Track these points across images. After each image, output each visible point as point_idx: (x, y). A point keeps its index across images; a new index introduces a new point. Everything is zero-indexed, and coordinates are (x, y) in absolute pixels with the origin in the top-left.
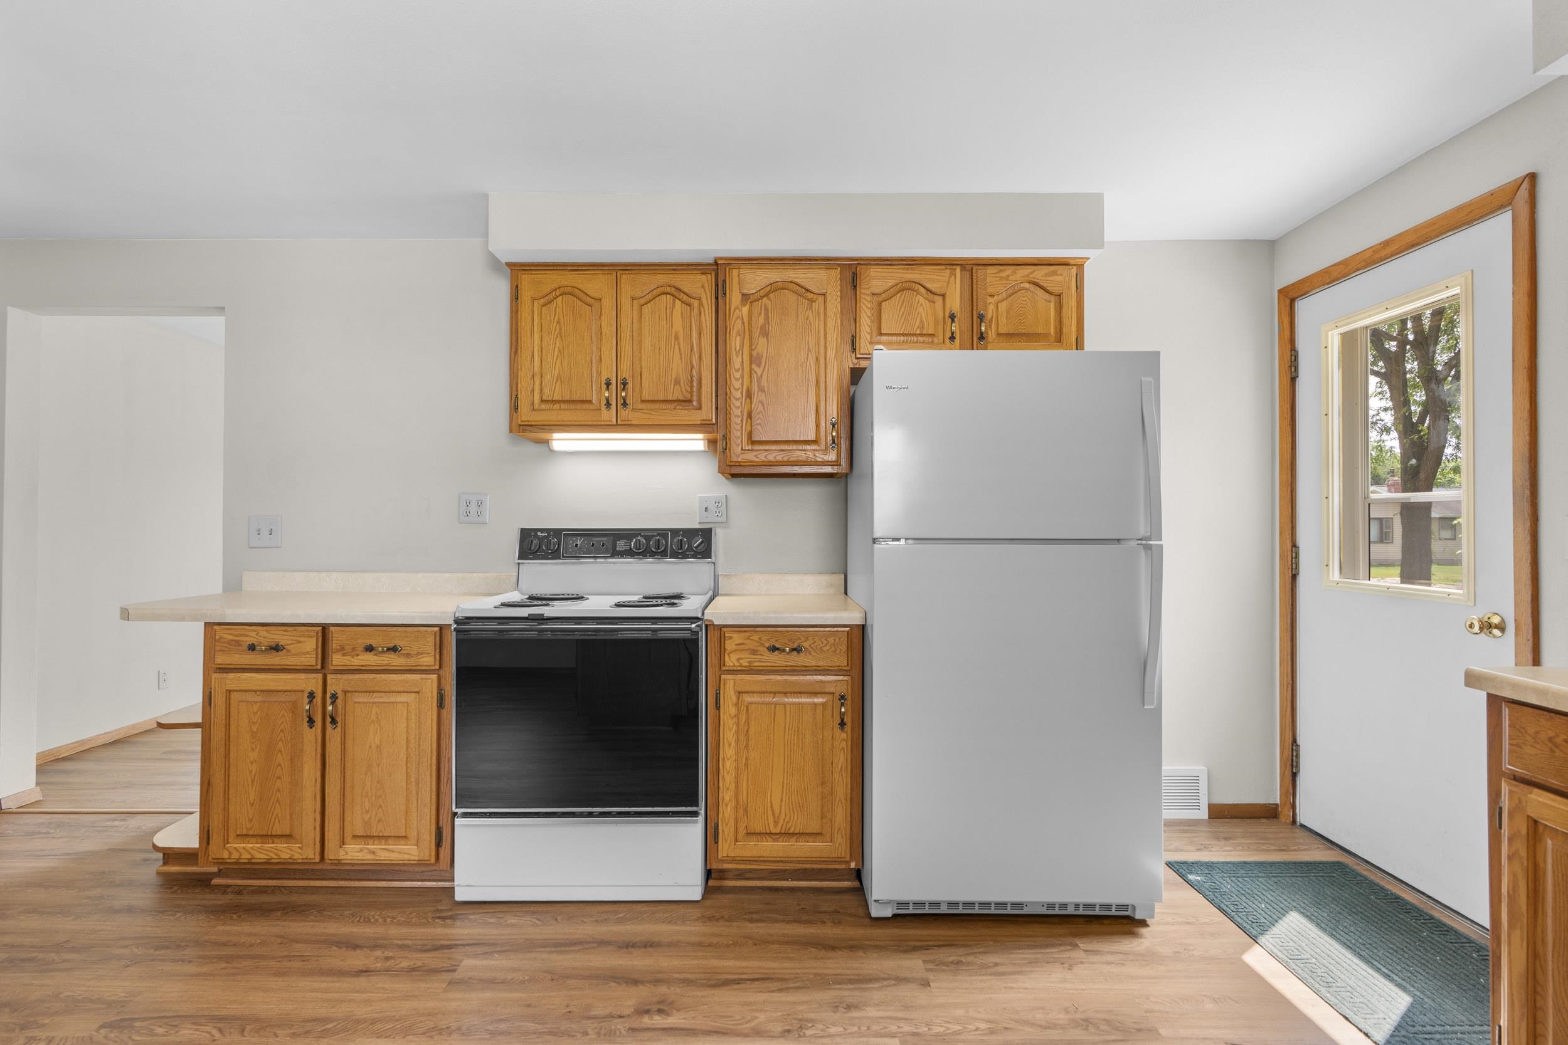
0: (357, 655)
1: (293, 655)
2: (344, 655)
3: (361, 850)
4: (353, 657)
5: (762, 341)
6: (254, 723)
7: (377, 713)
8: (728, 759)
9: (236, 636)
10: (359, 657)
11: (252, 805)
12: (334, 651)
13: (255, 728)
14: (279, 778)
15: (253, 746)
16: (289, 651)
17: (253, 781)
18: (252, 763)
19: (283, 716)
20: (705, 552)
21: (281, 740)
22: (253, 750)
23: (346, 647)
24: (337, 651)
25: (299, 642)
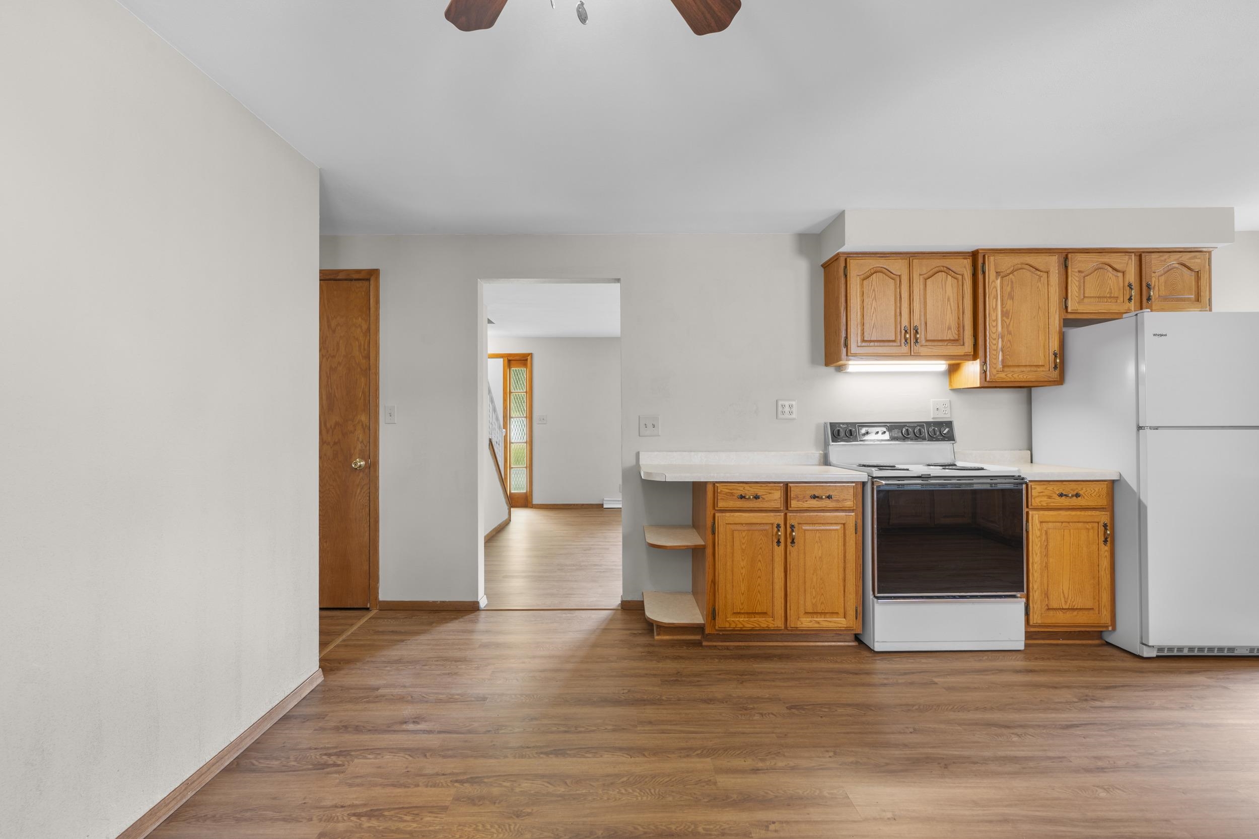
0: (807, 501)
1: (767, 501)
2: (798, 501)
3: (811, 621)
4: (804, 502)
5: (1009, 302)
6: (743, 544)
7: (819, 537)
8: (1036, 563)
9: (731, 490)
10: (808, 502)
11: (743, 594)
12: (792, 499)
13: (744, 547)
14: (759, 577)
15: (743, 558)
16: (763, 499)
17: (743, 580)
18: (742, 568)
19: (761, 539)
20: (950, 437)
21: (760, 554)
22: (743, 560)
23: (799, 496)
24: (794, 498)
25: (770, 493)
